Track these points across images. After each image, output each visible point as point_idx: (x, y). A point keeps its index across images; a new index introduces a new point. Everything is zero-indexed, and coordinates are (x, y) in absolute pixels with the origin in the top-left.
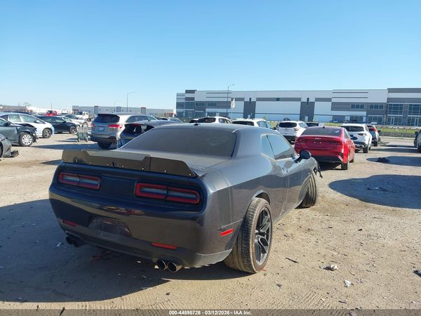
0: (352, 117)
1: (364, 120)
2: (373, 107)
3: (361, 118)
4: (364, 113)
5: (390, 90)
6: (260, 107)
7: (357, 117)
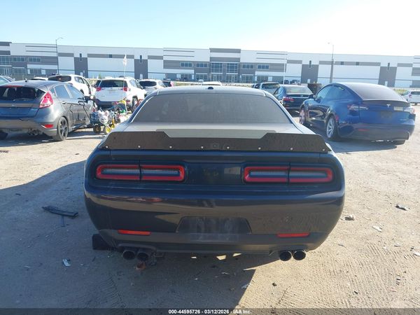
0: (182, 75)
1: (193, 78)
2: (199, 66)
3: (190, 75)
4: (192, 71)
5: (212, 50)
6: (92, 64)
7: (186, 75)
